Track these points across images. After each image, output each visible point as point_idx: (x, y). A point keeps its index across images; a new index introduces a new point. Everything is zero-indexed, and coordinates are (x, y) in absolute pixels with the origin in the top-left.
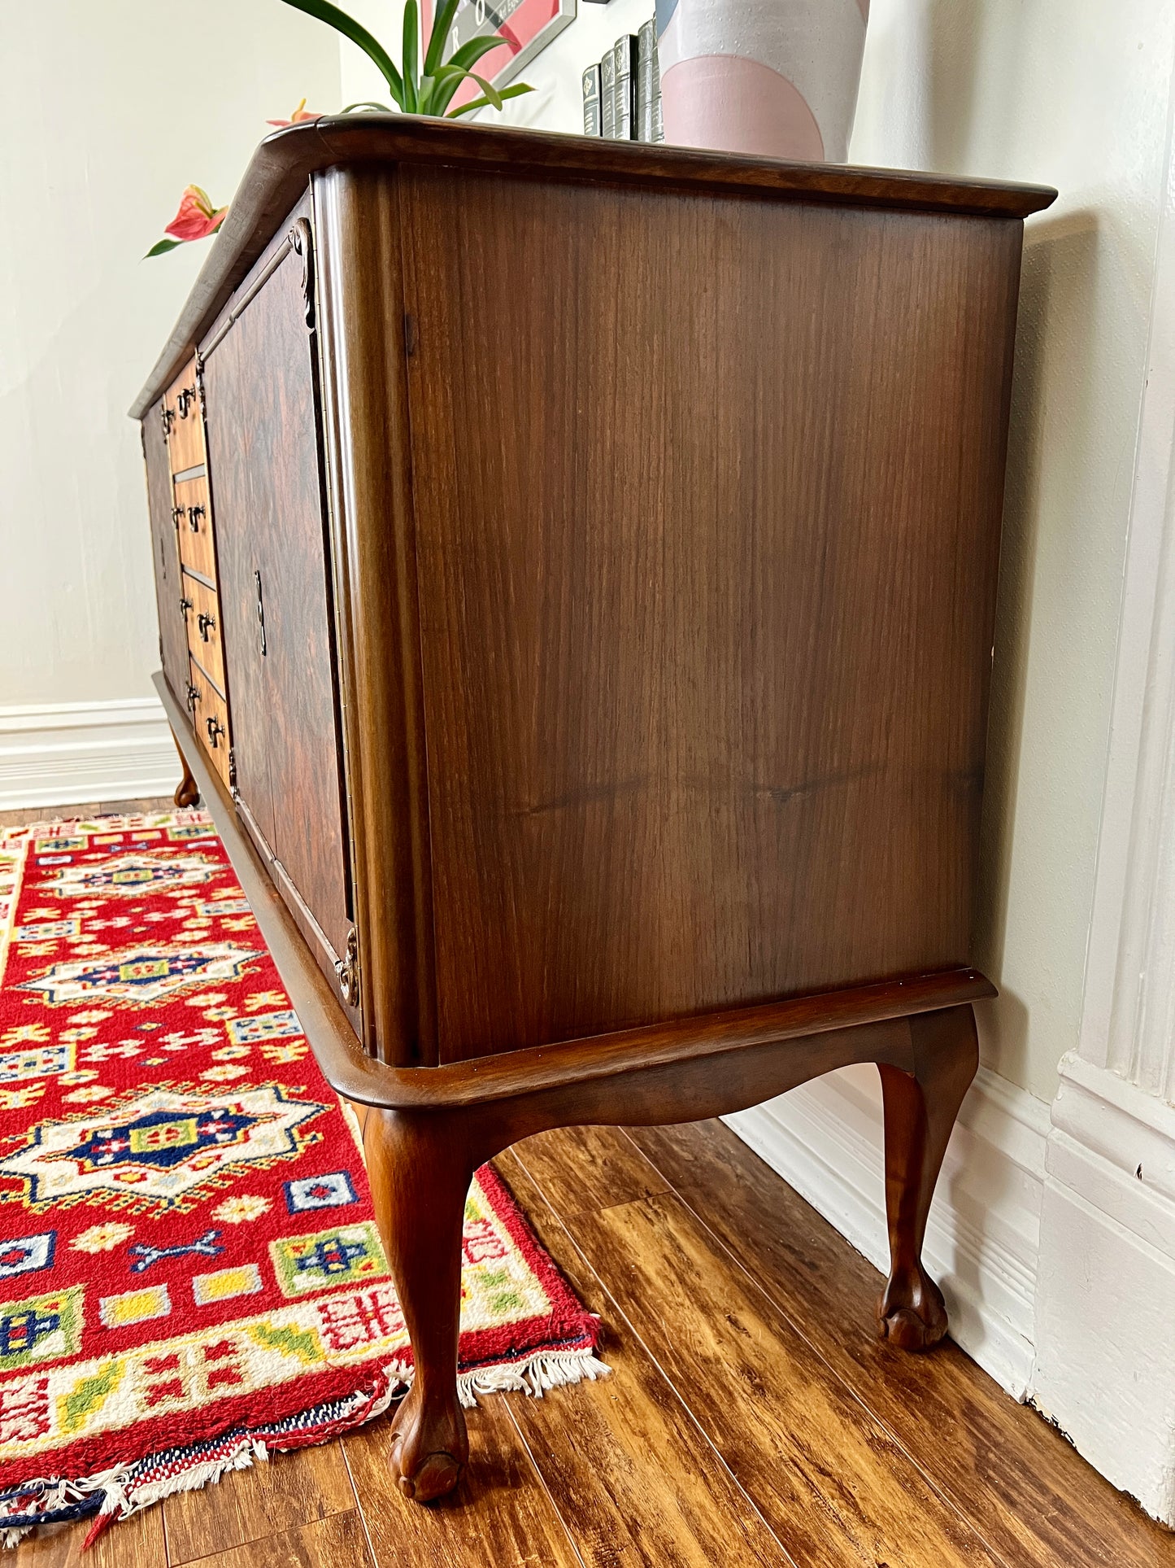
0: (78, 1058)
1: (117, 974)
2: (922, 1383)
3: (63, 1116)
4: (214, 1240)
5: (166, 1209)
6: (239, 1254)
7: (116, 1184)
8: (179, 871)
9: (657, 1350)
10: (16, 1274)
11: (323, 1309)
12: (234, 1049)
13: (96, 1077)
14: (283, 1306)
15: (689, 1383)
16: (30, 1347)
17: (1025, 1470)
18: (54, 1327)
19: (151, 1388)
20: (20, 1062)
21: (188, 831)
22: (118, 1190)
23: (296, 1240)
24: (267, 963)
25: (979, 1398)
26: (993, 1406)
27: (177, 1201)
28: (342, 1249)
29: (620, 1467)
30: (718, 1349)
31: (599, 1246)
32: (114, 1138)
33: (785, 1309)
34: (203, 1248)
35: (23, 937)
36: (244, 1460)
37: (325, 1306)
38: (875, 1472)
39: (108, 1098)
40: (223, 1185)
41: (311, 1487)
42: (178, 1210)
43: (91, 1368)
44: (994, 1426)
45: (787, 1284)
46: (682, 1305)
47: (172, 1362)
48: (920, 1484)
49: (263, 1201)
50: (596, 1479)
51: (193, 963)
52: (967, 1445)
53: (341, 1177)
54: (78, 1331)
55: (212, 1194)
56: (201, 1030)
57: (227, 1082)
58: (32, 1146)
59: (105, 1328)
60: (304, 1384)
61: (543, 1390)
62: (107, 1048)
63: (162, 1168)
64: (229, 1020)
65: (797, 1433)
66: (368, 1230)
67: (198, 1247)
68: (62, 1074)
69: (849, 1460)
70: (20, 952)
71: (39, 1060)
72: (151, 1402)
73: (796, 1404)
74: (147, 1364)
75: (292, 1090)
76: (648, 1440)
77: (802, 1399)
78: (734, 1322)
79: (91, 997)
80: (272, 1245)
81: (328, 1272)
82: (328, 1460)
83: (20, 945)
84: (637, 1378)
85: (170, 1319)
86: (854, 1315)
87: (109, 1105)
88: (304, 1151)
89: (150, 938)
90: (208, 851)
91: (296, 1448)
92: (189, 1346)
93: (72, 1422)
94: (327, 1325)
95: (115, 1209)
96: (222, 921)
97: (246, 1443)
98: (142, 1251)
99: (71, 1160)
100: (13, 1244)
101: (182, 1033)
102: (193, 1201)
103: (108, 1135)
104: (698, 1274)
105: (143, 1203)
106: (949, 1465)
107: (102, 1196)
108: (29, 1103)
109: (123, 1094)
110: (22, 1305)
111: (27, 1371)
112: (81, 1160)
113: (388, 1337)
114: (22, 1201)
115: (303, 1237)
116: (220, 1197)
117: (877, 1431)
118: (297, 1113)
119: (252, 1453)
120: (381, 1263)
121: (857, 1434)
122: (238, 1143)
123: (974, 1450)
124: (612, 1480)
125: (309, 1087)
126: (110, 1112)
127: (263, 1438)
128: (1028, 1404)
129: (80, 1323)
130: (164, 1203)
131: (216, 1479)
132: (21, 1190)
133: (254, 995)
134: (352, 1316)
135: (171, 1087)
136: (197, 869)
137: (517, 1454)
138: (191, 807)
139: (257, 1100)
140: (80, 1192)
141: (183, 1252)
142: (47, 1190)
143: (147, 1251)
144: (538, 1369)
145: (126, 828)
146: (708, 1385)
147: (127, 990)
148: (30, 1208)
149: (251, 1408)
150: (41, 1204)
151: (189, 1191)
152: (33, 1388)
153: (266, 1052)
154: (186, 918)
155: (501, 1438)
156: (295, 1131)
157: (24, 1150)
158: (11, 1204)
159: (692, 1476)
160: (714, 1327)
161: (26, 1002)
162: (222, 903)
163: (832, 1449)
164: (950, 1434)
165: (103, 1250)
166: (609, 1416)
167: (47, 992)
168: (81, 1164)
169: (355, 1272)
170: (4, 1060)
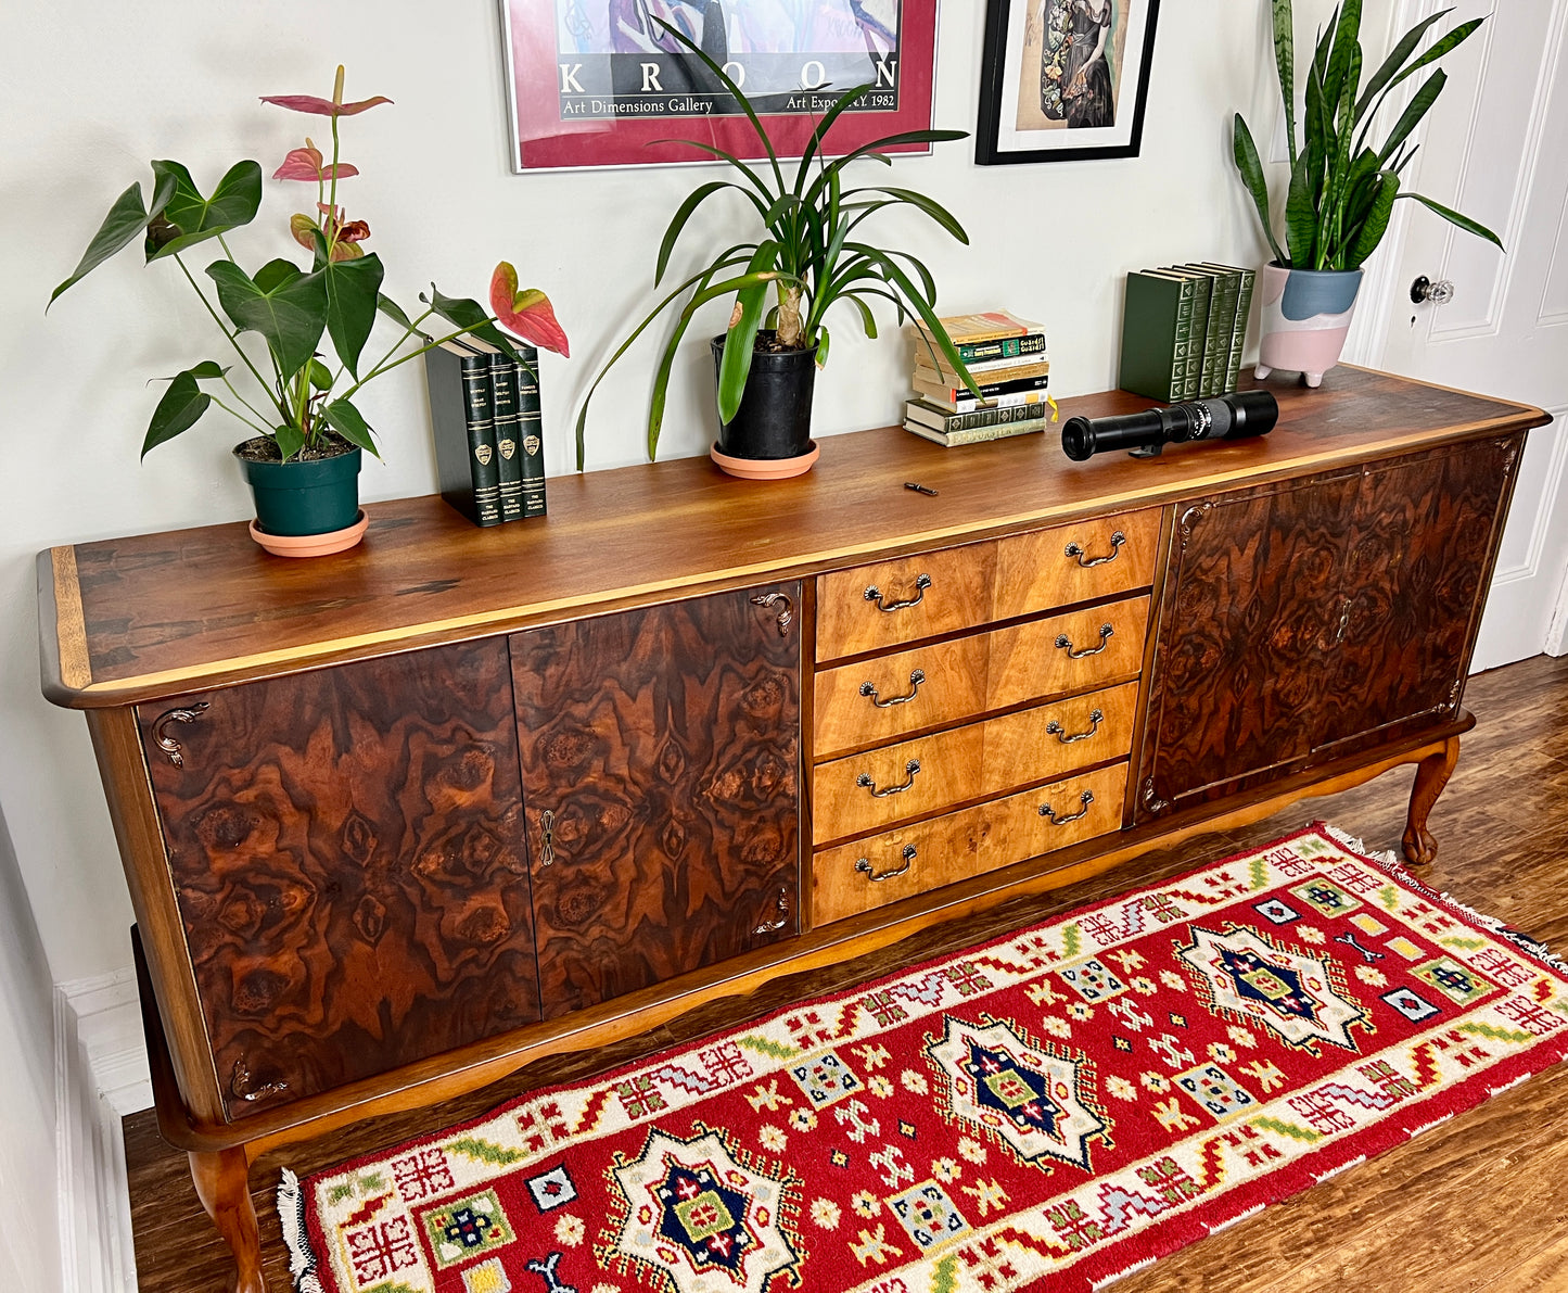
3: (1274, 1039)
4: (1342, 939)
6: (1345, 927)
7: (1325, 987)
10: (1420, 997)
11: (1362, 892)
13: (1215, 1044)
14: (1369, 904)
16: (1457, 972)
20: (1216, 1099)
22: (1329, 986)
23: (1321, 911)
27: (1322, 959)
28: (1317, 895)
32: (1283, 1005)
34: (1351, 940)
37: (1360, 892)
39: (1240, 1026)
40: (1297, 947)
49: (1298, 929)
53: (1259, 908)
55: (1307, 948)
58: (1318, 1038)
59: (1425, 954)
62: (1168, 1057)
63: (1299, 974)
66: (1296, 891)
68: (1220, 1065)
70: (1000, 1206)
71: (1206, 1089)
72: (1453, 925)
74: (1435, 934)
79: (1082, 1105)
80: (1332, 918)
85: (1405, 935)
87: (1248, 1022)
88: (1246, 925)
92: (1414, 925)
94: (1371, 889)
95: (1345, 981)
98: (1369, 959)
99: (1317, 1015)
100: (1401, 1009)
102: (1319, 953)
103: (1281, 1009)
105: (1333, 971)
107: (1338, 991)
109: (1230, 1021)
110: (1437, 986)
111: (1469, 967)
118: (1207, 937)
122: (1255, 952)
130: (1328, 963)
132: (1357, 1026)
134: (1360, 883)
135: (1207, 1001)
139: (1202, 956)
140: (1341, 1000)
141: (1358, 945)
142: (1351, 1013)
143: (1369, 957)
147: (1061, 1084)
148: (1369, 1015)
150: (1363, 1012)
151: (1311, 958)
156: (1228, 933)
161: (1109, 1148)
165: (1379, 974)
167: (1088, 1139)
168: (1317, 1010)
169: (1330, 888)
170: (1218, 1109)
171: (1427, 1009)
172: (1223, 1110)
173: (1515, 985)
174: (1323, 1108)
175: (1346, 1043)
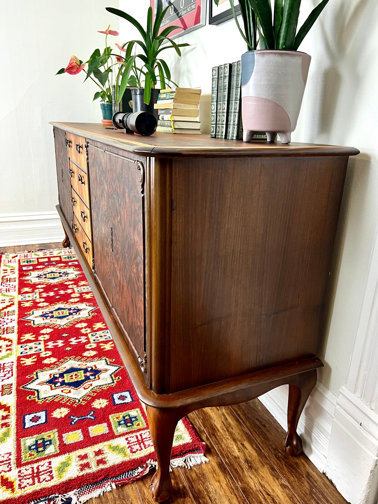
0: (45, 346)
1: (53, 314)
2: (295, 466)
3: (43, 369)
4: (93, 414)
5: (78, 403)
6: (101, 419)
7: (62, 394)
8: (67, 274)
9: (222, 454)
10: (37, 425)
11: (127, 439)
12: (92, 344)
13: (51, 354)
14: (115, 438)
15: (231, 465)
16: (44, 450)
17: (323, 495)
18: (51, 444)
19: (81, 465)
20: (28, 347)
21: (68, 257)
22: (63, 396)
23: (117, 415)
24: (98, 311)
25: (311, 471)
26: (314, 474)
27: (81, 400)
28: (131, 418)
29: (213, 492)
30: (238, 453)
31: (204, 418)
32: (60, 377)
33: (256, 440)
34: (90, 417)
35: (22, 299)
36: (109, 489)
37: (128, 438)
38: (282, 495)
39: (56, 362)
40: (94, 395)
41: (128, 497)
42: (82, 403)
43: (63, 458)
44: (315, 480)
45: (257, 432)
46: (228, 439)
47: (85, 456)
48: (295, 499)
49: (106, 401)
50: (206, 496)
51: (76, 311)
52: (307, 486)
53: (128, 393)
54: (58, 446)
55: (91, 398)
56: (81, 337)
57: (91, 357)
58: (36, 379)
59: (65, 444)
60: (124, 465)
61: (190, 467)
62: (53, 343)
63: (75, 388)
64: (89, 333)
65: (261, 482)
66: (137, 412)
67: (89, 417)
68: (41, 353)
69: (275, 491)
70: (22, 305)
71: (33, 347)
72: (82, 470)
73: (260, 472)
74: (79, 457)
75: (111, 361)
76: (220, 483)
77: (262, 471)
78: (243, 445)
79: (46, 323)
80: (110, 416)
81: (127, 426)
82: (132, 488)
83: (22, 302)
84: (216, 463)
85: (83, 442)
86: (276, 443)
87: (56, 365)
88: (116, 383)
89: (61, 301)
90: (75, 266)
91: (123, 485)
92: (90, 450)
93: (60, 476)
94: (128, 445)
95: (63, 403)
96: (83, 295)
97: (109, 483)
98: (73, 418)
99: (48, 385)
100: (35, 414)
101: (75, 338)
102: (86, 400)
103: (58, 376)
104: (232, 428)
105: (71, 401)
106: (302, 493)
107: (59, 398)
108: (33, 363)
109: (60, 361)
110: (40, 436)
111: (45, 459)
112: (51, 385)
113: (146, 449)
114: (35, 399)
115: (119, 414)
116: (93, 399)
117: (283, 482)
118: (113, 369)
119: (111, 486)
120: (142, 424)
121: (277, 482)
122: (97, 380)
123: (309, 488)
124: (211, 496)
125: (116, 360)
126: (57, 367)
127: (114, 482)
128: (324, 474)
129: (58, 443)
130: (77, 401)
131: (102, 494)
132: (34, 395)
133: (95, 324)
134: (135, 442)
135: (74, 358)
136: (73, 273)
137: (184, 487)
138: (68, 248)
139: (101, 364)
140: (52, 396)
141: (85, 418)
142: (42, 396)
143: (74, 418)
144: (189, 460)
145: (48, 256)
146: (236, 466)
147: (57, 321)
148: (38, 402)
149: (110, 472)
150: (41, 400)
151: (84, 397)
152: (47, 464)
153: (102, 346)
154: (71, 293)
155: (180, 482)
156: (113, 376)
157: (34, 381)
158: (32, 400)
159: (233, 495)
160: (237, 446)
161: (26, 324)
162: (82, 287)
163: (271, 487)
164: (303, 483)
165: (61, 417)
166: (209, 475)
167: (32, 321)
168: (51, 386)
169: (135, 426)
170: (23, 346)
171: (28, 424)
172: (21, 347)
173: (20, 472)
174: (4, 369)
175: (27, 387)
